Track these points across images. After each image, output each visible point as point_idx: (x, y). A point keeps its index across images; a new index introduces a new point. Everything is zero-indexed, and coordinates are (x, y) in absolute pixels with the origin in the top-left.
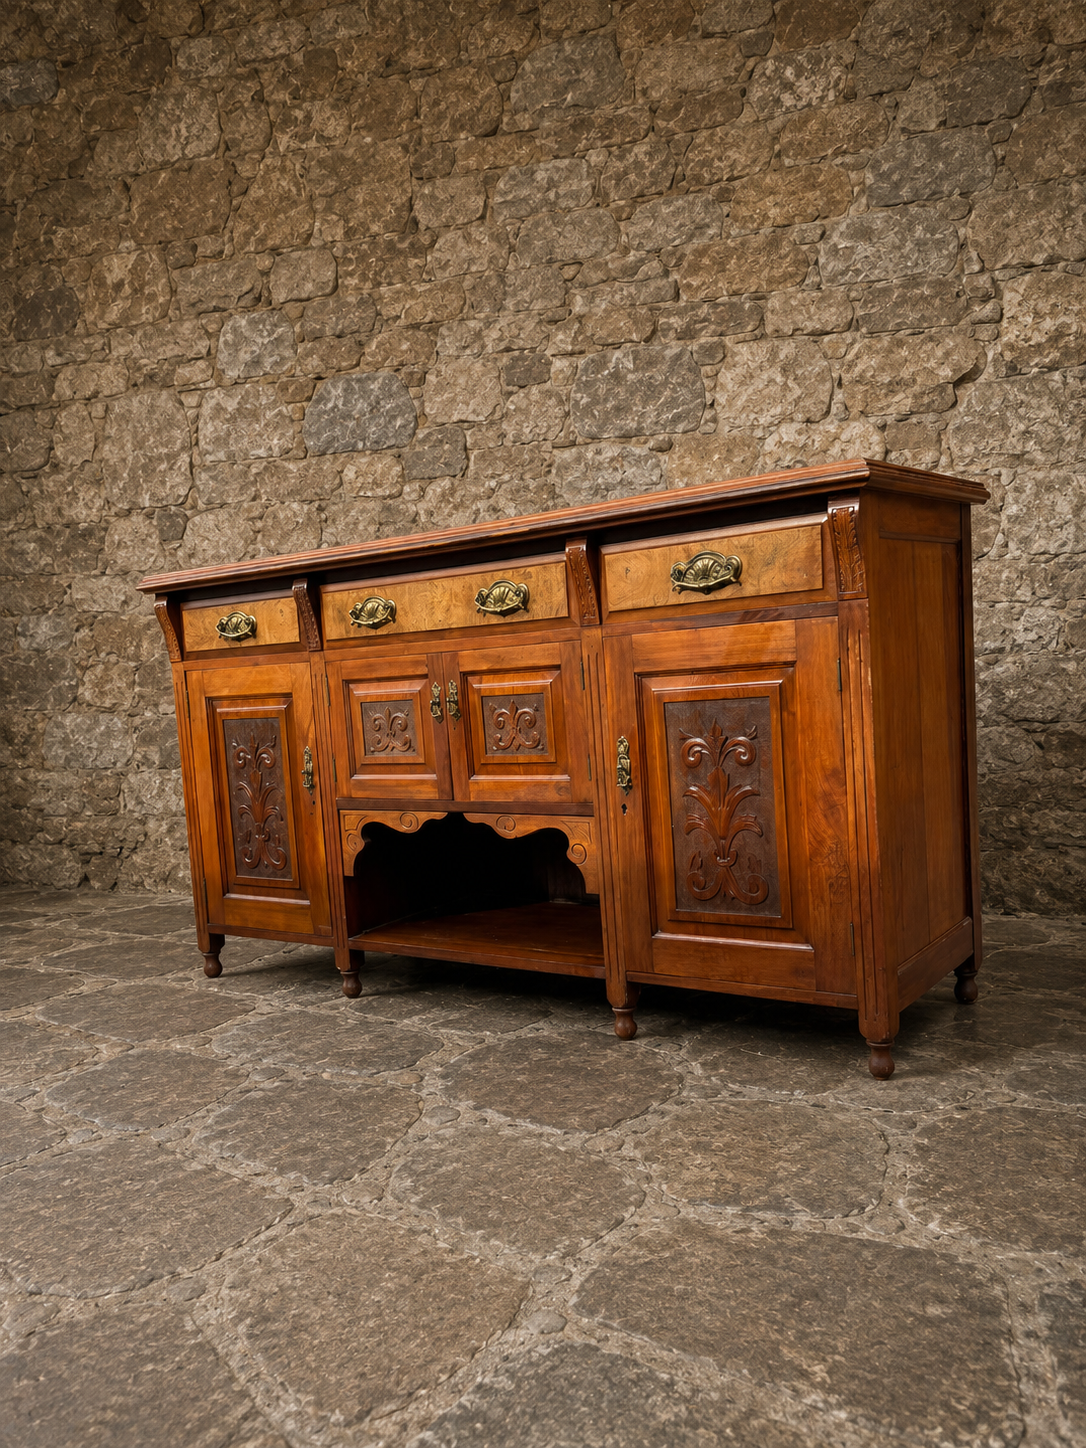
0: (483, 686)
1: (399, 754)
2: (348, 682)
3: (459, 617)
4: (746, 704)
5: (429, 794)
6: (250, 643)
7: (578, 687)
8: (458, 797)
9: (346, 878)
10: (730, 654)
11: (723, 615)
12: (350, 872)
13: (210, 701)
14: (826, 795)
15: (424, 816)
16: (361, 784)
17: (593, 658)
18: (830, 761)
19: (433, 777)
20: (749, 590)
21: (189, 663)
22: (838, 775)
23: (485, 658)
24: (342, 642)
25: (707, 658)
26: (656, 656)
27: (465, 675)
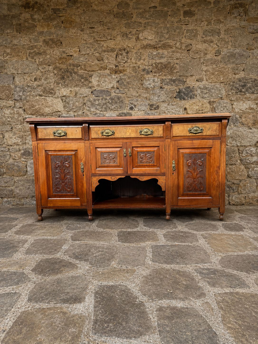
0: (138, 149)
1: (112, 164)
2: (96, 148)
3: (133, 135)
4: (202, 154)
5: (120, 172)
6: (64, 137)
7: (164, 150)
8: (129, 173)
10: (199, 145)
11: (198, 138)
12: (94, 190)
13: (46, 151)
14: (216, 171)
15: (118, 177)
16: (99, 171)
17: (168, 145)
18: (218, 165)
19: (122, 168)
20: (204, 134)
21: (39, 142)
22: (219, 167)
23: (139, 144)
24: (96, 139)
25: (194, 146)
26: (182, 145)
27: (133, 147)
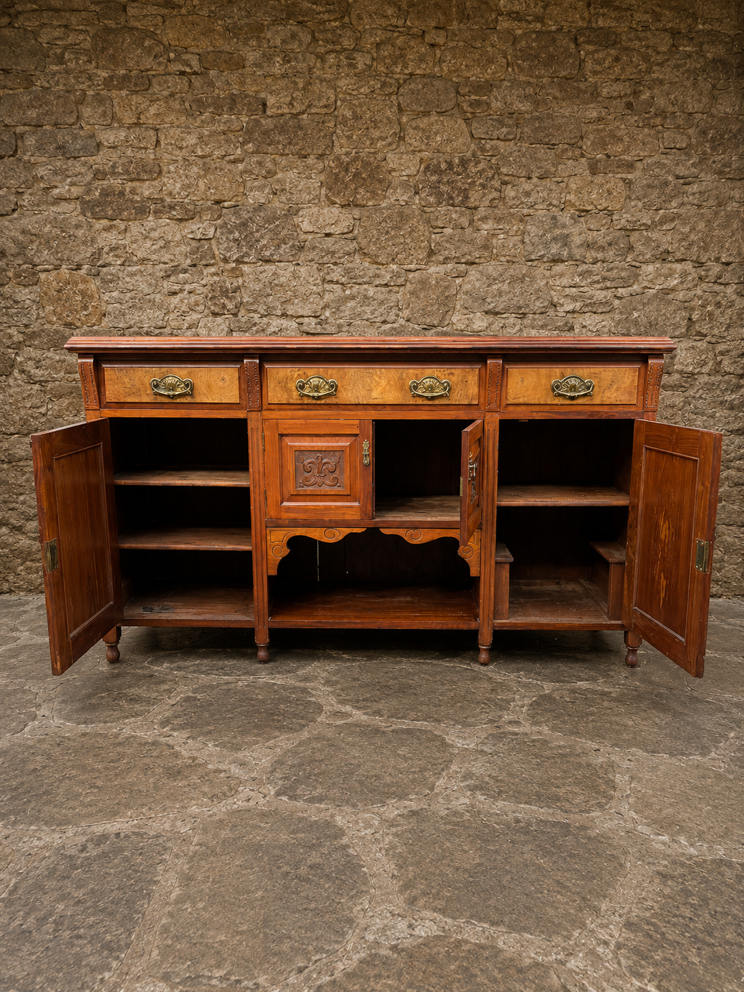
1: (327, 489)
2: (282, 436)
3: (391, 397)
5: (353, 515)
6: (185, 400)
9: (270, 578)
12: (273, 572)
15: (347, 531)
16: (289, 509)
17: (491, 431)
19: (356, 504)
20: (597, 400)
24: (282, 407)
